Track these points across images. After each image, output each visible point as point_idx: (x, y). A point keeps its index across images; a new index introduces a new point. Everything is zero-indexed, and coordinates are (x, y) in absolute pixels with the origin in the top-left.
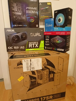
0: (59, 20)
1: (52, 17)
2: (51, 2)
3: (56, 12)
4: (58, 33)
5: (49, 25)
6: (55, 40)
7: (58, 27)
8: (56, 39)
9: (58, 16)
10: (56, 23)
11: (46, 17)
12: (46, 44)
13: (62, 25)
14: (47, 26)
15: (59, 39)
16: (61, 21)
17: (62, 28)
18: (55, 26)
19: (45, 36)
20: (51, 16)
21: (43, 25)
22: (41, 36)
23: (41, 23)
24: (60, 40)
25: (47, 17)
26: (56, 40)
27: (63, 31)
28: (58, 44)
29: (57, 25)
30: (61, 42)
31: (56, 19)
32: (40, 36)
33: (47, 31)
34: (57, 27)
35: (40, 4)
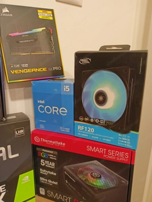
0: (101, 98)
1: (61, 73)
2: (52, 10)
3: (85, 61)
4: (95, 150)
5: (54, 110)
6: (81, 172)
7: (94, 123)
8: (88, 169)
9: (92, 77)
10: (85, 105)
11: (36, 70)
12: (41, 179)
13: (115, 120)
14: (42, 109)
15: (102, 173)
16: (109, 105)
17: (112, 132)
18: (81, 119)
19: (38, 149)
20: (56, 68)
21: (26, 97)
22: (17, 155)
23: (17, 90)
24: (106, 177)
25: (39, 70)
26: (87, 175)
27: (119, 144)
28: (95, 191)
29: (92, 116)
30: (112, 185)
31: (85, 90)
32: (11, 157)
33: (42, 127)
34: (89, 122)
35: (6, 10)
